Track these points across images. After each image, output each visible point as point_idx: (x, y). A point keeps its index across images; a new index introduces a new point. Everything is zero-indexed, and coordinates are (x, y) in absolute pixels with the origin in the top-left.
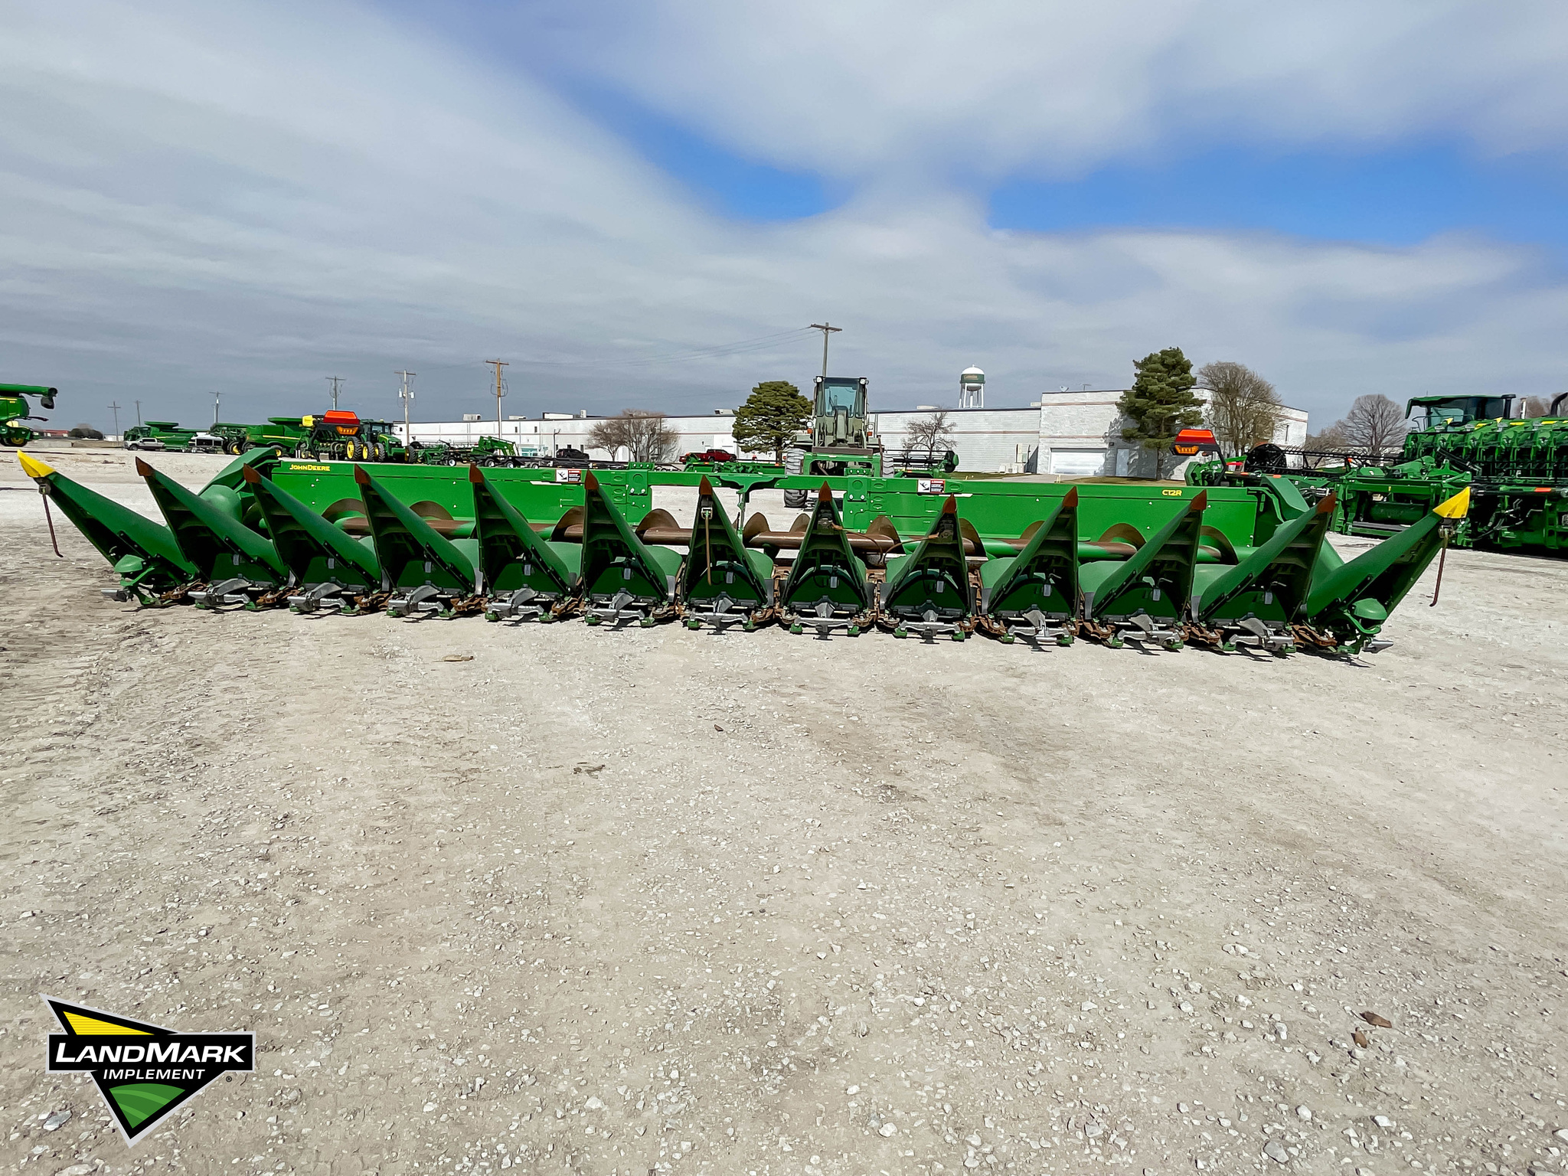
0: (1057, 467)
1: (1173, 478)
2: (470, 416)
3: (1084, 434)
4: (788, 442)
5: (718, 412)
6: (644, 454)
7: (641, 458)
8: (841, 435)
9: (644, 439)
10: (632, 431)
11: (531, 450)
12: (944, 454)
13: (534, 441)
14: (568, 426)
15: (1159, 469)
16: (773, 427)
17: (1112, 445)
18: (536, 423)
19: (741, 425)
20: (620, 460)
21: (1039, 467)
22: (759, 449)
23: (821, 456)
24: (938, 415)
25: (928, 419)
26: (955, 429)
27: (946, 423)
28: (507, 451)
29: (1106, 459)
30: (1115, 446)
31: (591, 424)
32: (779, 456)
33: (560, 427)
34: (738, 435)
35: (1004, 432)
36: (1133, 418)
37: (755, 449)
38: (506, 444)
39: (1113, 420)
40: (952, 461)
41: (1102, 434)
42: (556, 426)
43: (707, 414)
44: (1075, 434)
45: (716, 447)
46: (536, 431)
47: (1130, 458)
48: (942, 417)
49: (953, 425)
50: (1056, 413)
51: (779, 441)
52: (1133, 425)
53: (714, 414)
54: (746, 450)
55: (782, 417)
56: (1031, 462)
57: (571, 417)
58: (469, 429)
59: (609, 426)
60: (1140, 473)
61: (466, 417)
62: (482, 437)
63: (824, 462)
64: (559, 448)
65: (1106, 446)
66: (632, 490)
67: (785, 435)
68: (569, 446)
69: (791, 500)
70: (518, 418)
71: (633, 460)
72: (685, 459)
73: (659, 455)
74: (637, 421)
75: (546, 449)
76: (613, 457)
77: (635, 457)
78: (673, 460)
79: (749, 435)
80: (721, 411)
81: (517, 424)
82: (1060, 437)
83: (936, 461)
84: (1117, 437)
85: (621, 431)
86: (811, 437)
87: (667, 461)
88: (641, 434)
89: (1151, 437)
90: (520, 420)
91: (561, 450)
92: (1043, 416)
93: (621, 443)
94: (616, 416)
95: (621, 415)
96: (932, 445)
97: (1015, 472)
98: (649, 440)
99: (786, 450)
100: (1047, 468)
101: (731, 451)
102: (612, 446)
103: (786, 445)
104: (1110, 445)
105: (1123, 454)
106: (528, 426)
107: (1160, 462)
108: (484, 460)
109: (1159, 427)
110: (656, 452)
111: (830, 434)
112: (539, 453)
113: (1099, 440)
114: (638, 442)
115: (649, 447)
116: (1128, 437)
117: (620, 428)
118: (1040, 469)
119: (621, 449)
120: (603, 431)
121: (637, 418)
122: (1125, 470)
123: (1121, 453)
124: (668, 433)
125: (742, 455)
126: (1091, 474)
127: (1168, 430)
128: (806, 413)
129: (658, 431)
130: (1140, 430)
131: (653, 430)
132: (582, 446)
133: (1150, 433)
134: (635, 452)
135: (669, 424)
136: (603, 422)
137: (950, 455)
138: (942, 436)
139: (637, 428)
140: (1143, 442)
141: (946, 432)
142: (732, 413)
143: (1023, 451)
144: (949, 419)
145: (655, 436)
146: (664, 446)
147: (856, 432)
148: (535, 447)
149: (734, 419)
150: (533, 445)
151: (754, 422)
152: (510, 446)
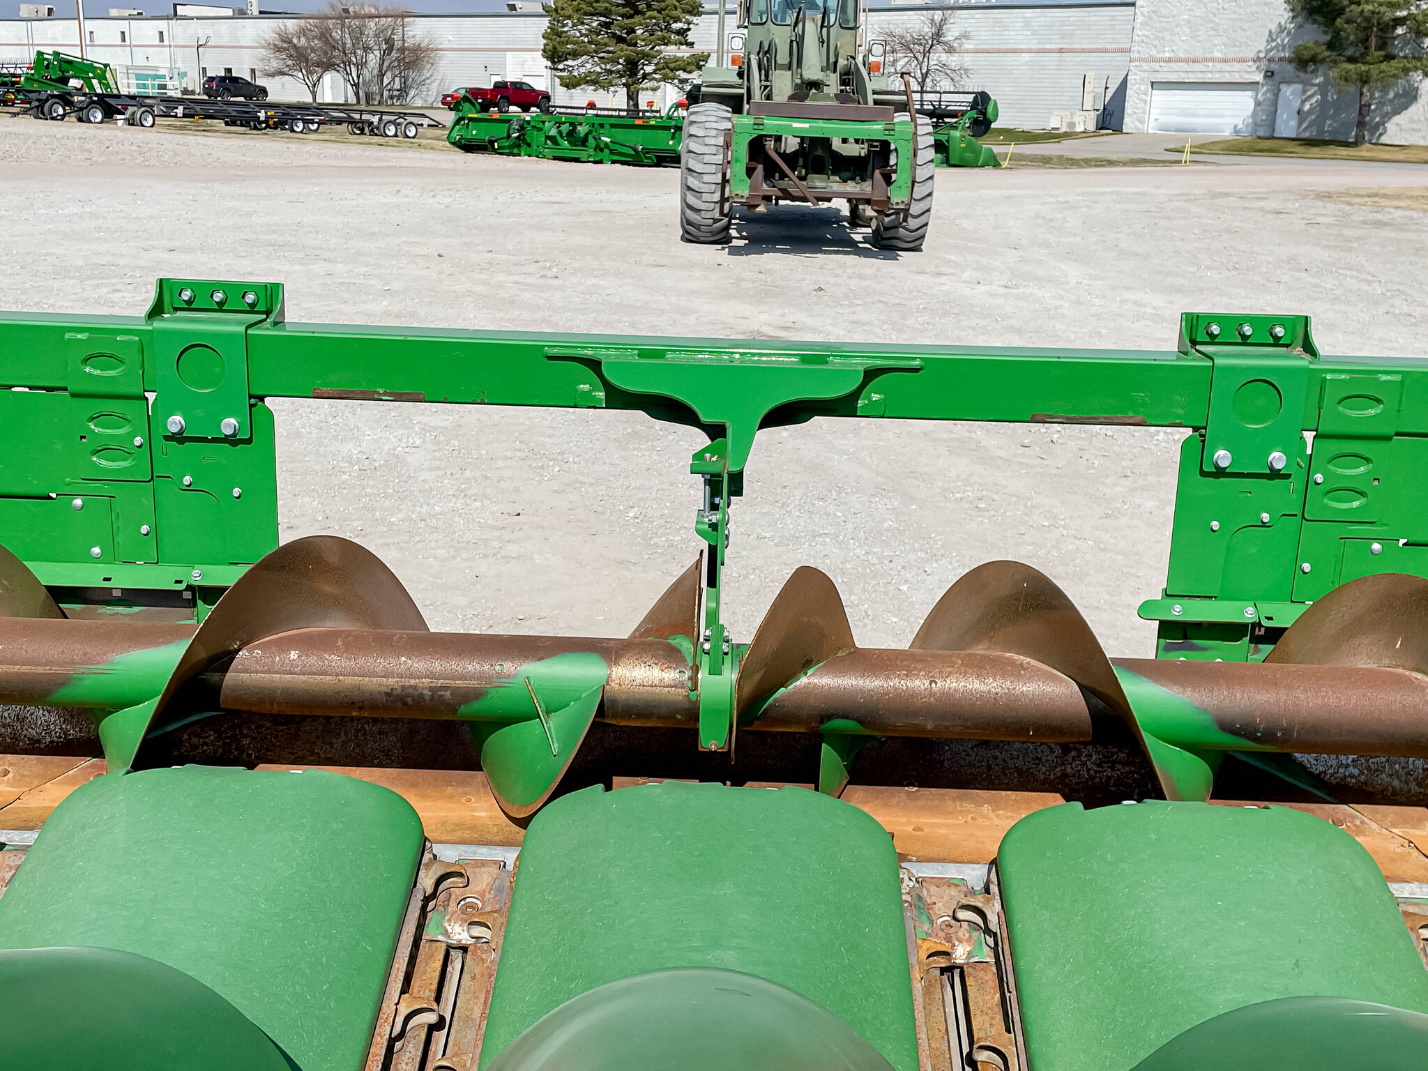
0: (1163, 119)
1: (1384, 140)
2: (32, 7)
3: (1218, 55)
4: (649, 69)
5: (512, 7)
6: (375, 89)
7: (369, 97)
8: (812, 69)
9: (373, 59)
10: (349, 45)
11: (155, 77)
12: (970, 98)
13: (160, 60)
14: (224, 31)
15: (1361, 124)
16: (620, 40)
17: (1270, 75)
18: (162, 25)
19: (559, 35)
20: (328, 99)
21: (1127, 120)
22: (594, 82)
23: (772, 124)
24: (938, 15)
25: (918, 24)
26: (969, 45)
27: (950, 34)
28: (95, 82)
29: (1258, 104)
30: (1277, 77)
31: (267, 29)
32: (632, 97)
33: (209, 32)
34: (554, 55)
35: (1061, 51)
36: (1315, 22)
37: (587, 82)
38: (91, 67)
39: (1274, 27)
40: (984, 114)
41: (1252, 55)
42: (200, 30)
43: (494, 11)
44: (1200, 54)
45: (511, 77)
46: (162, 40)
47: (1303, 102)
48: (944, 21)
49: (965, 36)
50: (1165, 12)
51: (632, 67)
52: (1315, 36)
53: (506, 11)
54: (570, 84)
55: (638, 18)
56: (1109, 108)
57: (229, 13)
58: (30, 34)
59: (303, 32)
60: (1321, 131)
61: (25, 11)
62: (40, 54)
63: (778, 139)
64: (208, 75)
65: (1259, 78)
66: (175, 422)
67: (647, 56)
68: (229, 70)
69: (697, 227)
70: (126, 13)
71: (352, 99)
72: (452, 103)
73: (403, 91)
74: (356, 22)
75: (182, 75)
76: (314, 94)
77: (357, 94)
78: (431, 100)
79: (575, 55)
80: (519, 4)
81: (123, 25)
82: (1169, 60)
83: (953, 114)
84: (1281, 59)
85: (327, 42)
86: (740, 75)
87: (419, 103)
88: (367, 49)
89: (1351, 60)
90: (131, 18)
91: (211, 79)
92: (1140, 19)
93: (328, 66)
94: (315, 13)
95: (327, 10)
96: (925, 76)
97: (1080, 128)
98: (383, 60)
99: (646, 84)
100: (1142, 122)
101: (540, 85)
102: (310, 73)
103: (645, 77)
104: (1266, 76)
105: (1290, 92)
106: (146, 30)
107: (1363, 109)
108: (42, 102)
109: (1366, 40)
110: (397, 86)
111: (782, 67)
112: (169, 84)
113: (1244, 66)
114: (361, 65)
115: (381, 75)
116: (1303, 62)
117: (325, 35)
118: (1129, 123)
119: (328, 78)
120: (290, 42)
121: (356, 16)
122: (1293, 123)
123: (1288, 91)
124: (417, 49)
125: (561, 97)
126: (1227, 134)
127: (1383, 45)
128: (684, 11)
129: (398, 44)
130: (1331, 46)
131: (389, 42)
132: (253, 71)
133: (1349, 52)
134: (356, 85)
135: (418, 31)
136: (291, 25)
137: (981, 101)
138: (944, 57)
139: (358, 34)
140: (1332, 74)
141: (950, 50)
142: (541, 10)
143: (1095, 87)
144: (958, 24)
145: (394, 54)
146: (412, 74)
147: (842, 62)
148: (161, 72)
149: (545, 23)
150: (156, 68)
151: (583, 29)
152: (101, 72)
